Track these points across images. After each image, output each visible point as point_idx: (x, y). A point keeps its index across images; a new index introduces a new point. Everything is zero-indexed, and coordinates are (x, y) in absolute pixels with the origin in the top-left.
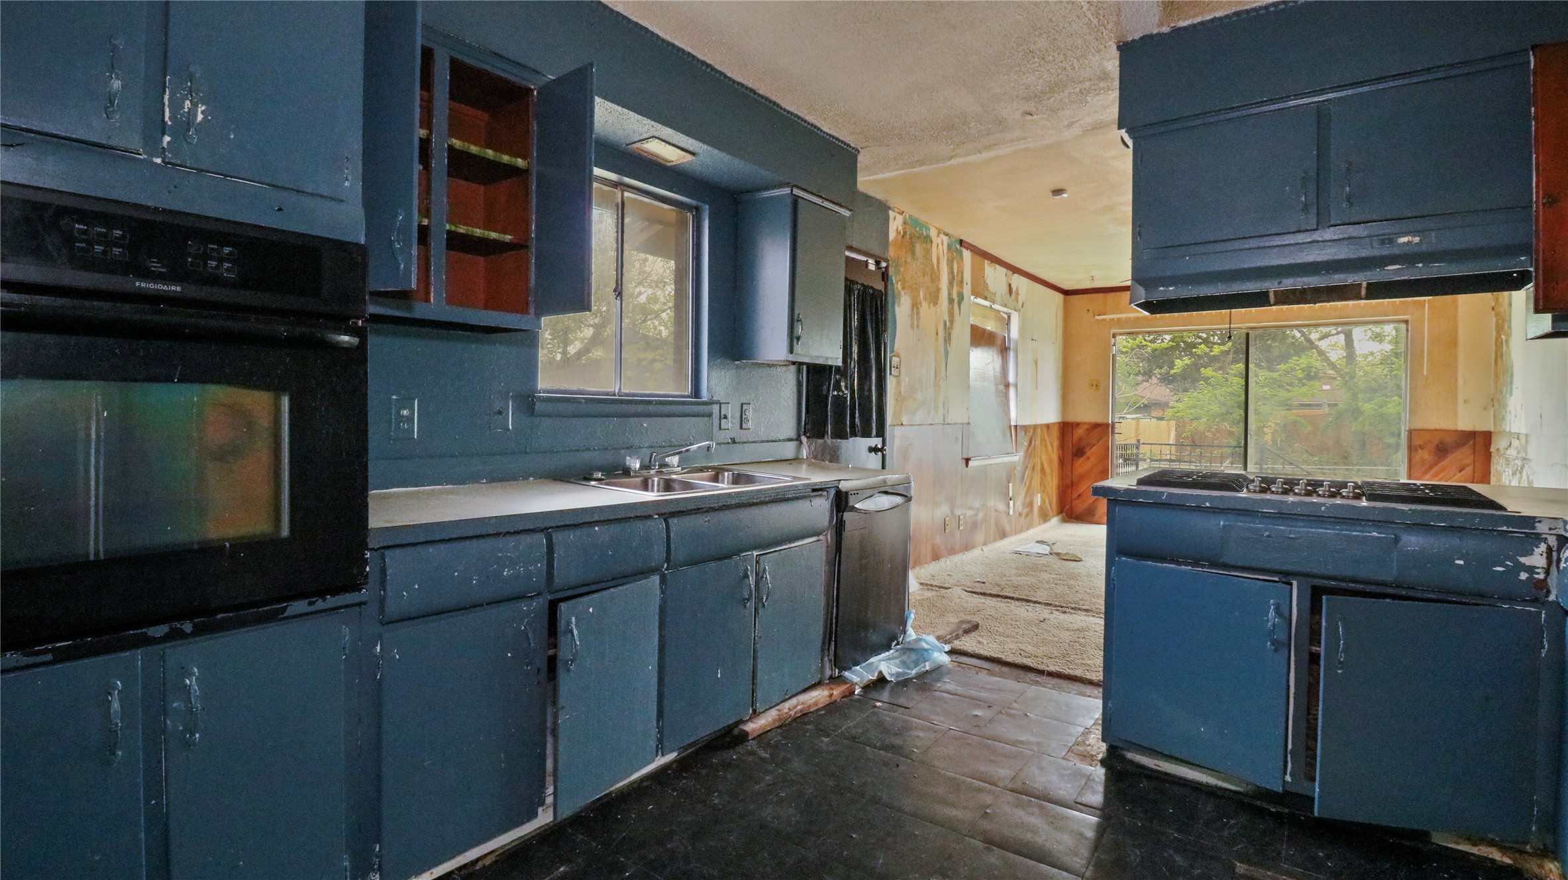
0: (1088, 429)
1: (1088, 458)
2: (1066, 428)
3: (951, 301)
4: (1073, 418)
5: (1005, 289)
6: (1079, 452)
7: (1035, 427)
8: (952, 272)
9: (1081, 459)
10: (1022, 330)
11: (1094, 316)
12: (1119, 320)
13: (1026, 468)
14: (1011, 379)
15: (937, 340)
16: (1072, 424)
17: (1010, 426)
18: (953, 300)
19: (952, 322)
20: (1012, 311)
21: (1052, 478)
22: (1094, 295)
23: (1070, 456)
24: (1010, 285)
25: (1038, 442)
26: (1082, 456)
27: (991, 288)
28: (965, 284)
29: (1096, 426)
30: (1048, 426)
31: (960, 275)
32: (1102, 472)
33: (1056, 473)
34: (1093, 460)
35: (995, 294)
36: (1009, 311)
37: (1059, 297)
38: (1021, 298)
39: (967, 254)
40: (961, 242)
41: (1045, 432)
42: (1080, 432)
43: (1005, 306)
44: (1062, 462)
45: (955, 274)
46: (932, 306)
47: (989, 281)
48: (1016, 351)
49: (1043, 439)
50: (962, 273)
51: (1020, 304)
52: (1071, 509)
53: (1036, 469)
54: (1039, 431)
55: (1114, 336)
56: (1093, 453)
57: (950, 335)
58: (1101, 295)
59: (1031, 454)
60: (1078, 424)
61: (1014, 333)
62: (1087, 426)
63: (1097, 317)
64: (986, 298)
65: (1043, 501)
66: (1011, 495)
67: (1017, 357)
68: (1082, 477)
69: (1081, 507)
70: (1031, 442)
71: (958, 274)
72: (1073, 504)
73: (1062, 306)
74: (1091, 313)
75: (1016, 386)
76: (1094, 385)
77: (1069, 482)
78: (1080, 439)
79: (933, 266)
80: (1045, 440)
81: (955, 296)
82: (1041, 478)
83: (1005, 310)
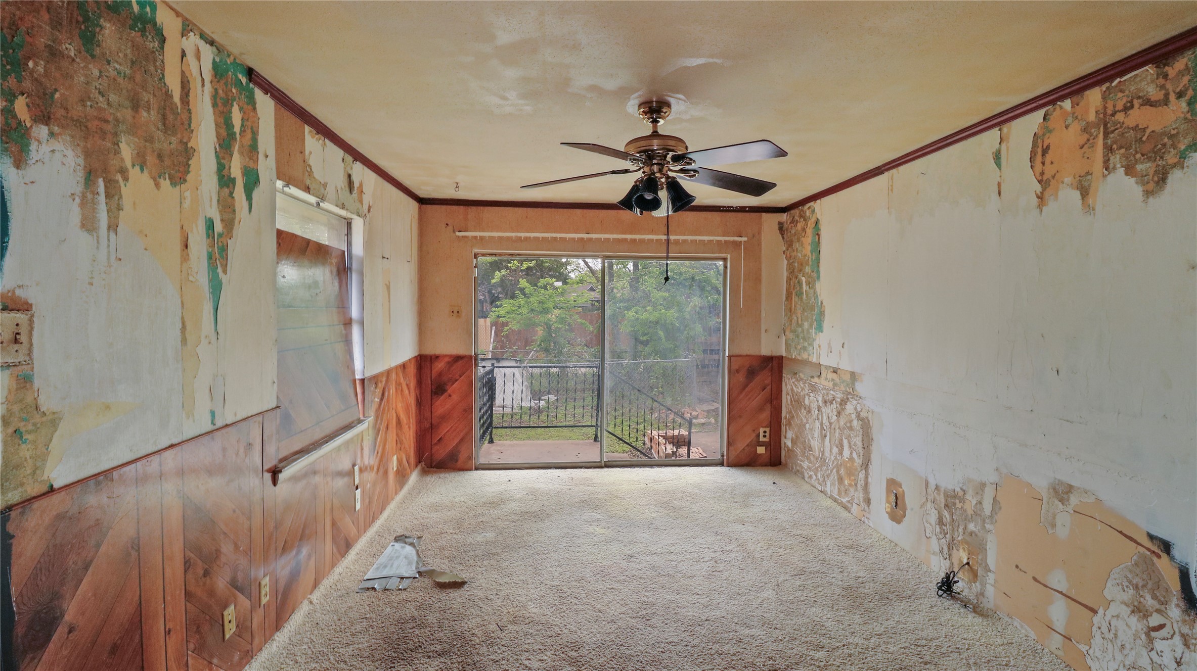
0: (448, 363)
1: (450, 396)
2: (423, 361)
3: (225, 181)
4: (430, 351)
5: (342, 182)
6: (439, 389)
7: (388, 372)
8: (229, 125)
9: (442, 397)
10: (368, 244)
11: (454, 232)
12: (482, 238)
13: (379, 431)
14: (355, 313)
15: (185, 258)
16: (431, 357)
17: (355, 381)
18: (233, 181)
19: (229, 224)
20: (354, 217)
21: (409, 428)
22: (455, 208)
23: (429, 395)
24: (349, 176)
25: (393, 390)
26: (442, 394)
27: (317, 174)
28: (261, 157)
29: (458, 358)
30: (404, 366)
31: (249, 135)
32: (465, 410)
33: (413, 421)
34: (455, 397)
35: (325, 185)
36: (349, 215)
37: (414, 205)
38: (367, 199)
39: (265, 104)
40: (250, 73)
41: (401, 375)
42: (439, 366)
43: (343, 207)
44: (419, 403)
45: (237, 129)
46: (165, 183)
47: (314, 161)
48: (361, 274)
49: (398, 384)
50: (255, 134)
51: (366, 207)
52: (431, 455)
53: (390, 426)
54: (394, 376)
55: (476, 256)
56: (455, 390)
57: (224, 249)
58: (461, 208)
59: (384, 410)
60: (437, 357)
61: (358, 248)
62: (447, 359)
63: (458, 234)
64: (307, 190)
65: (400, 462)
66: (357, 482)
67: (361, 283)
68: (444, 418)
69: (441, 452)
70: (383, 394)
71: (242, 132)
72: (433, 451)
73: (416, 216)
74: (450, 228)
75: (362, 323)
76: (455, 312)
77: (428, 425)
78: (440, 374)
79: (168, 95)
80: (400, 384)
81: (236, 169)
82: (397, 435)
83: (343, 213)
